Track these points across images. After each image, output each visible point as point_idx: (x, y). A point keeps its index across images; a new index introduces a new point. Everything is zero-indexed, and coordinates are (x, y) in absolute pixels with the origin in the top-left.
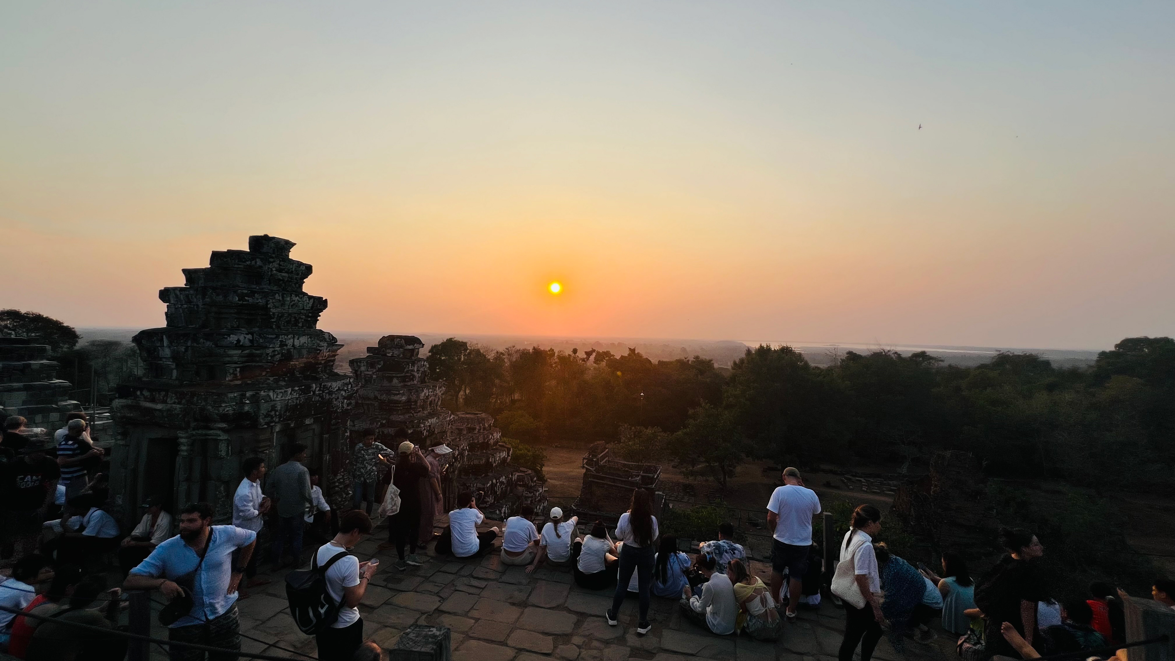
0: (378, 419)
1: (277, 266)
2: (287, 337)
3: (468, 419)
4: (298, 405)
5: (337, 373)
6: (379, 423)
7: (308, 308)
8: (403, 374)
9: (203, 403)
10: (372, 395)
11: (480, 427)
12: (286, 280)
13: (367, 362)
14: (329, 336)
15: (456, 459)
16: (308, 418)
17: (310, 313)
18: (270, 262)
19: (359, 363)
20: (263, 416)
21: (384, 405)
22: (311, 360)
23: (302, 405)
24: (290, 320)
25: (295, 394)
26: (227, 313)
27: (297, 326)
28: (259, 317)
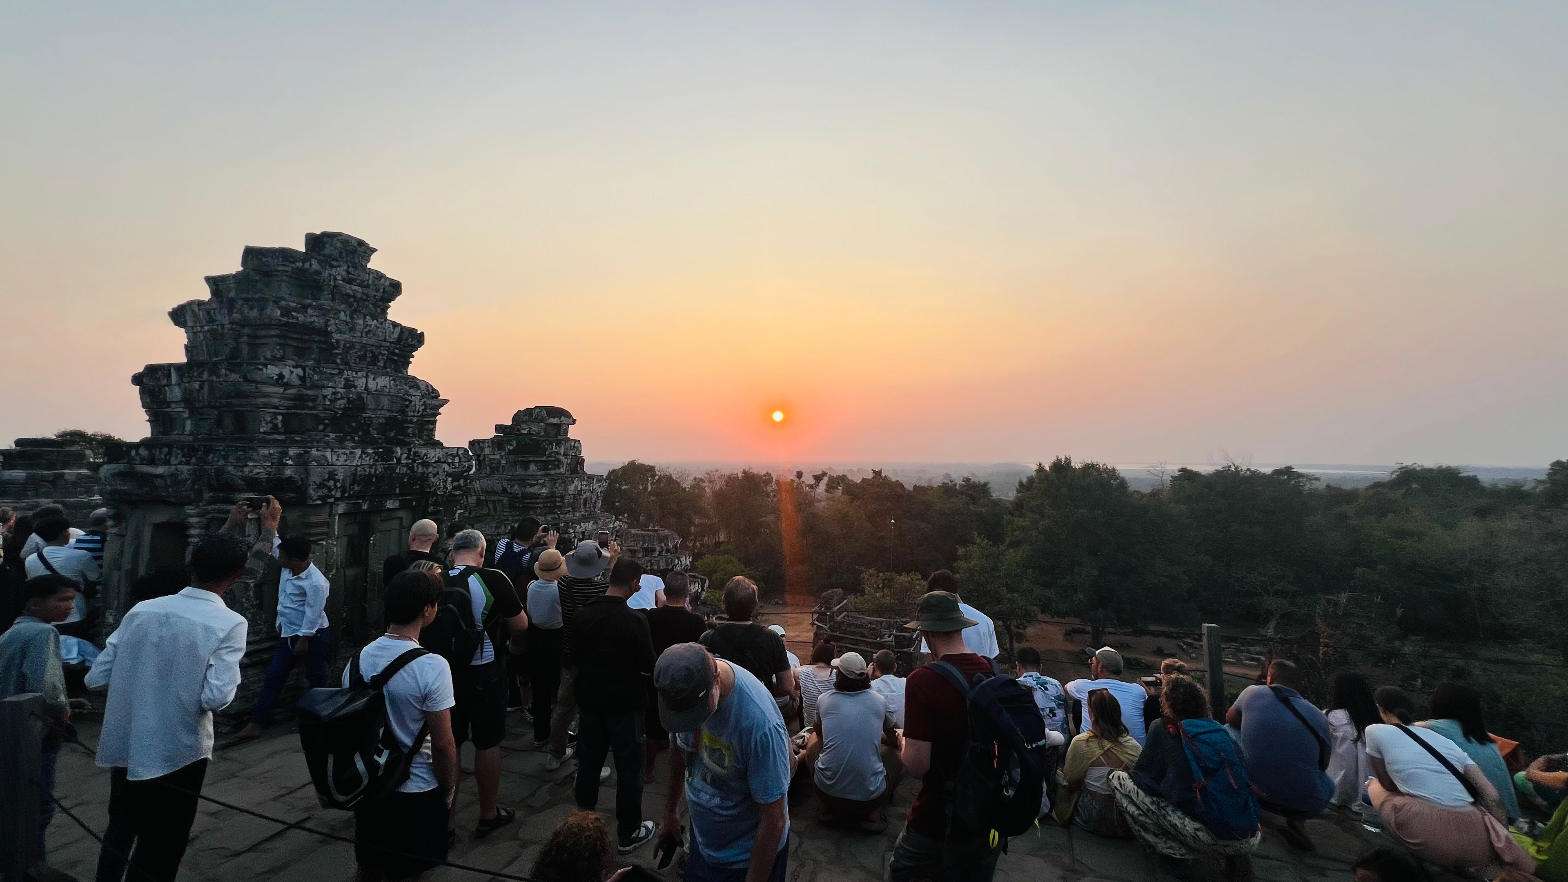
1: (344, 273)
2: (356, 374)
3: (643, 536)
4: (373, 476)
5: (437, 441)
7: (392, 340)
8: (544, 458)
9: (221, 462)
10: (498, 488)
11: (662, 547)
12: (359, 296)
13: (494, 445)
14: (427, 386)
16: (391, 499)
17: (396, 349)
18: (332, 267)
19: (481, 444)
20: (315, 486)
21: (517, 502)
22: (396, 415)
23: (380, 478)
24: (365, 355)
25: (368, 458)
26: (265, 337)
27: (375, 365)
28: (315, 346)
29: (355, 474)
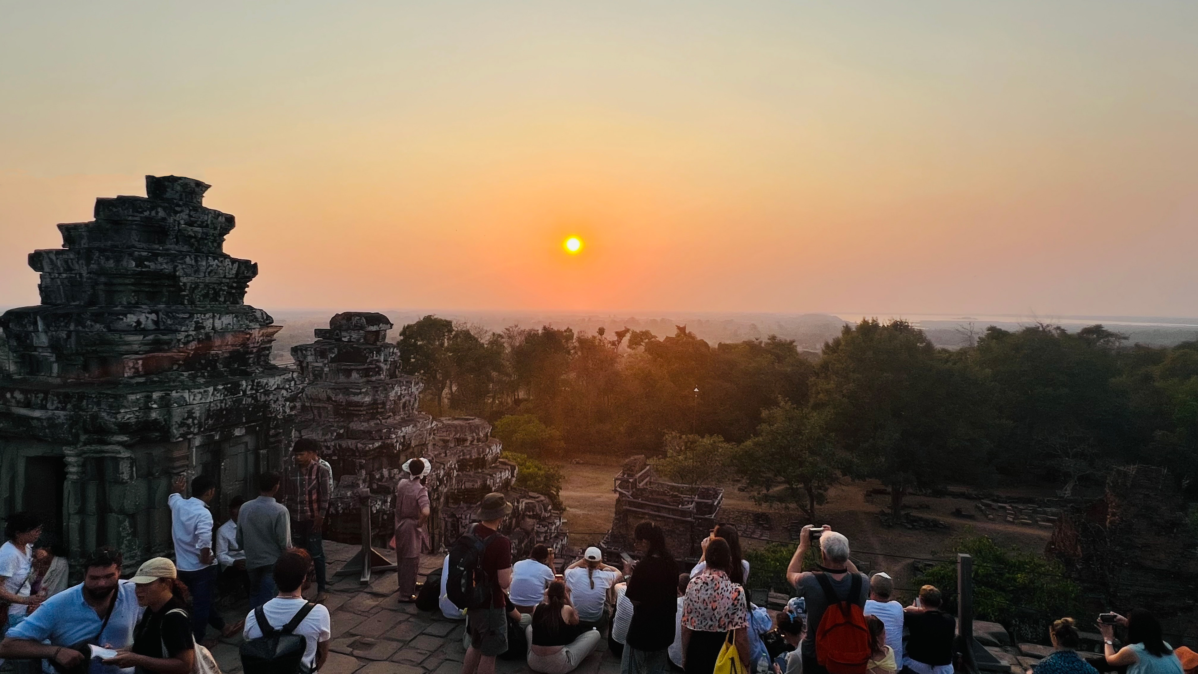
0: (332, 428)
1: (187, 217)
2: (205, 316)
3: (455, 427)
4: (224, 410)
5: (274, 365)
6: (335, 434)
7: (231, 276)
8: (366, 366)
9: (95, 409)
10: (323, 396)
11: (473, 437)
12: (200, 236)
13: (315, 350)
14: (262, 314)
15: (441, 481)
16: (238, 428)
17: (234, 282)
18: (176, 212)
19: (304, 352)
20: (177, 426)
21: (341, 409)
22: (239, 348)
23: (229, 411)
24: (208, 292)
25: (218, 395)
26: (120, 284)
27: (217, 301)
28: (164, 290)
29: (209, 410)
